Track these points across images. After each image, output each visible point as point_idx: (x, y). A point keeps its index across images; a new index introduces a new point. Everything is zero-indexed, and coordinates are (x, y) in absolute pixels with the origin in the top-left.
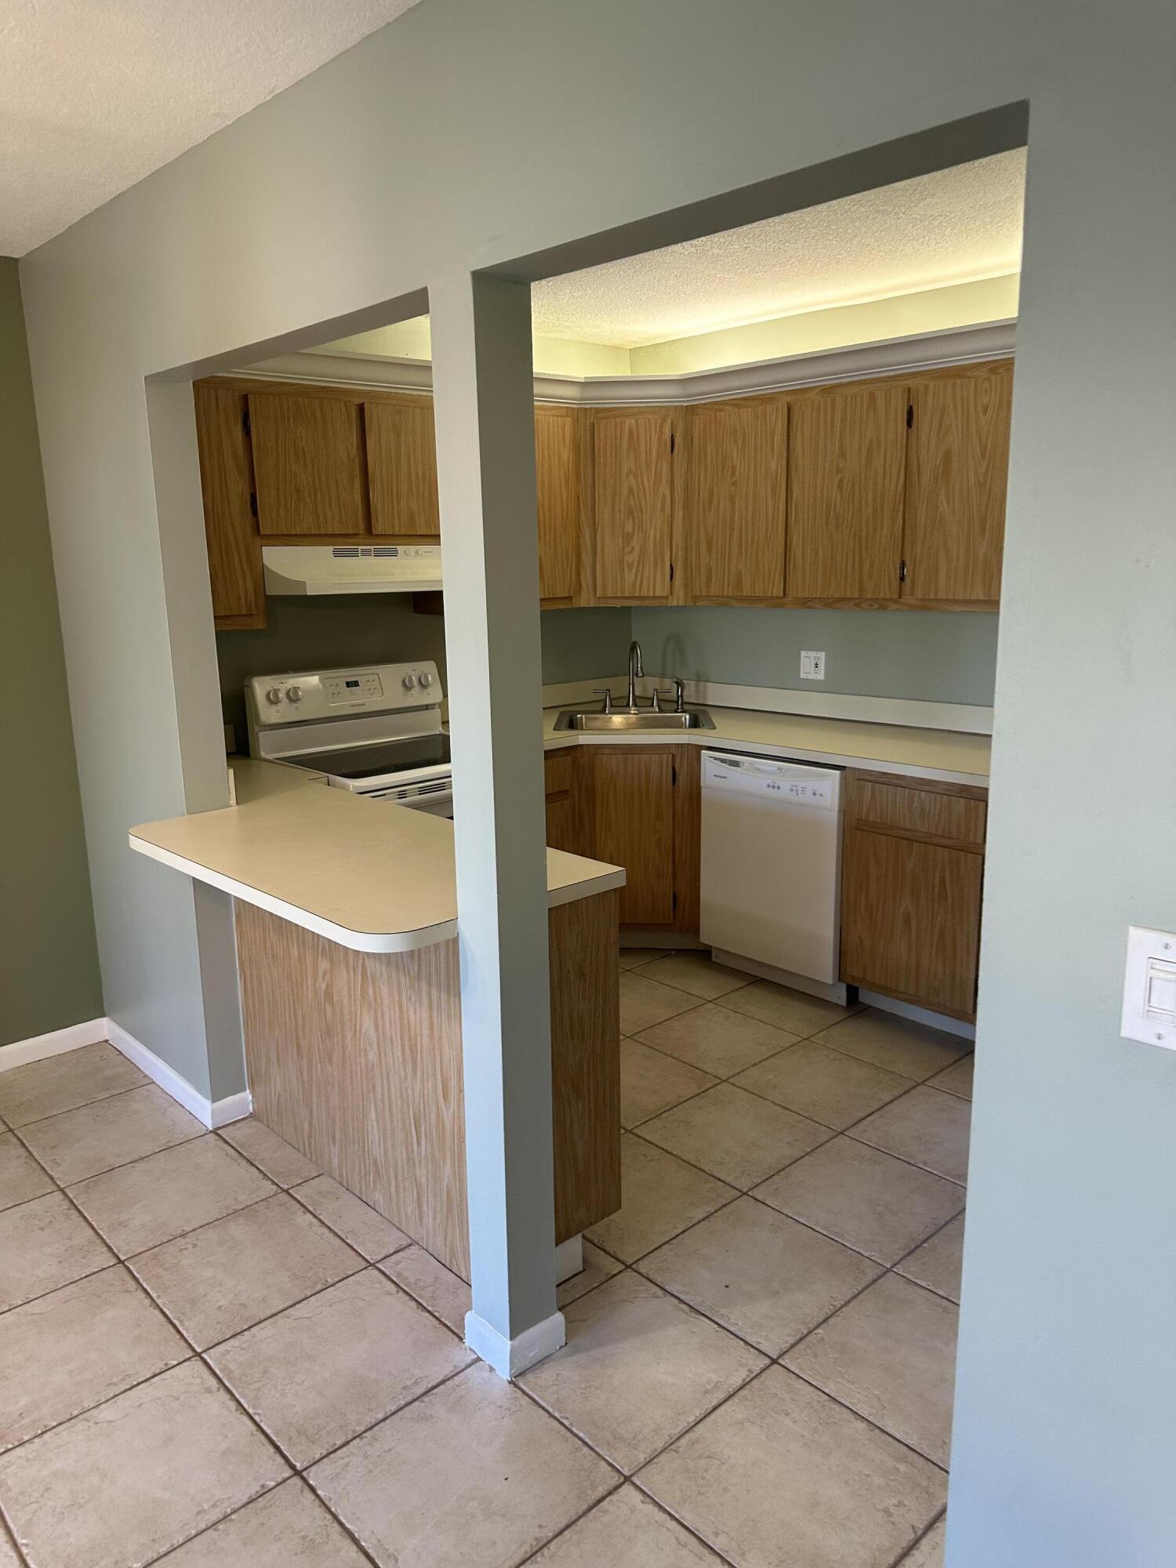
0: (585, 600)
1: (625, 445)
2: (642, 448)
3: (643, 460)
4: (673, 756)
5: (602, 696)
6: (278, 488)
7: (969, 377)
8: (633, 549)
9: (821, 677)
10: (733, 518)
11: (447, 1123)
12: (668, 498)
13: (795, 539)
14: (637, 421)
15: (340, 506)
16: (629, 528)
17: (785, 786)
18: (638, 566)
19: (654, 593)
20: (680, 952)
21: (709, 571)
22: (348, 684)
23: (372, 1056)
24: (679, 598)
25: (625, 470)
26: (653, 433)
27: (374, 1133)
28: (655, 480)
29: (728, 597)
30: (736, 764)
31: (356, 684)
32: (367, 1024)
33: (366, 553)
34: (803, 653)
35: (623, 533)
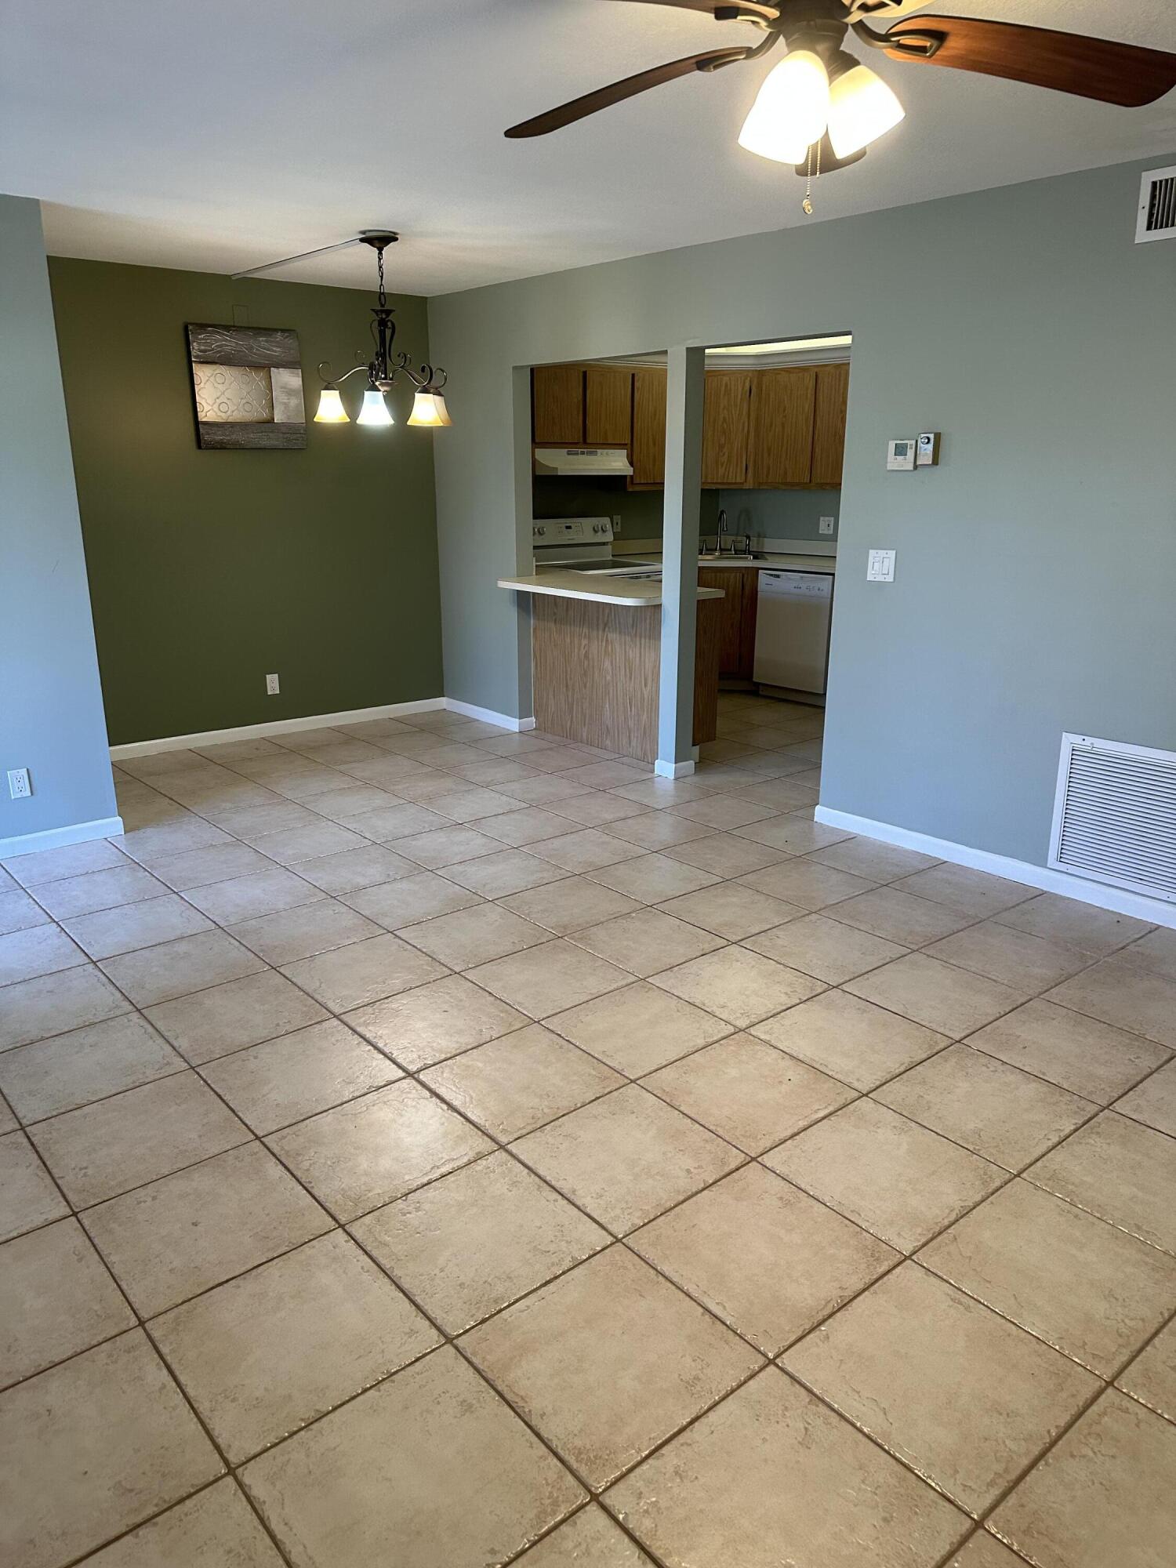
1: (722, 392)
2: (733, 394)
3: (732, 401)
4: (743, 576)
8: (724, 454)
9: (831, 532)
10: (783, 435)
11: (646, 696)
12: (746, 424)
13: (817, 450)
14: (730, 379)
15: (573, 427)
16: (723, 441)
17: (804, 586)
18: (727, 464)
19: (736, 481)
20: (742, 692)
21: (769, 469)
22: (566, 527)
23: (609, 678)
24: (749, 485)
25: (722, 406)
26: (739, 386)
27: (607, 713)
28: (739, 412)
29: (779, 483)
30: (778, 576)
31: (570, 527)
32: (607, 664)
33: (583, 453)
34: (820, 518)
35: (719, 444)
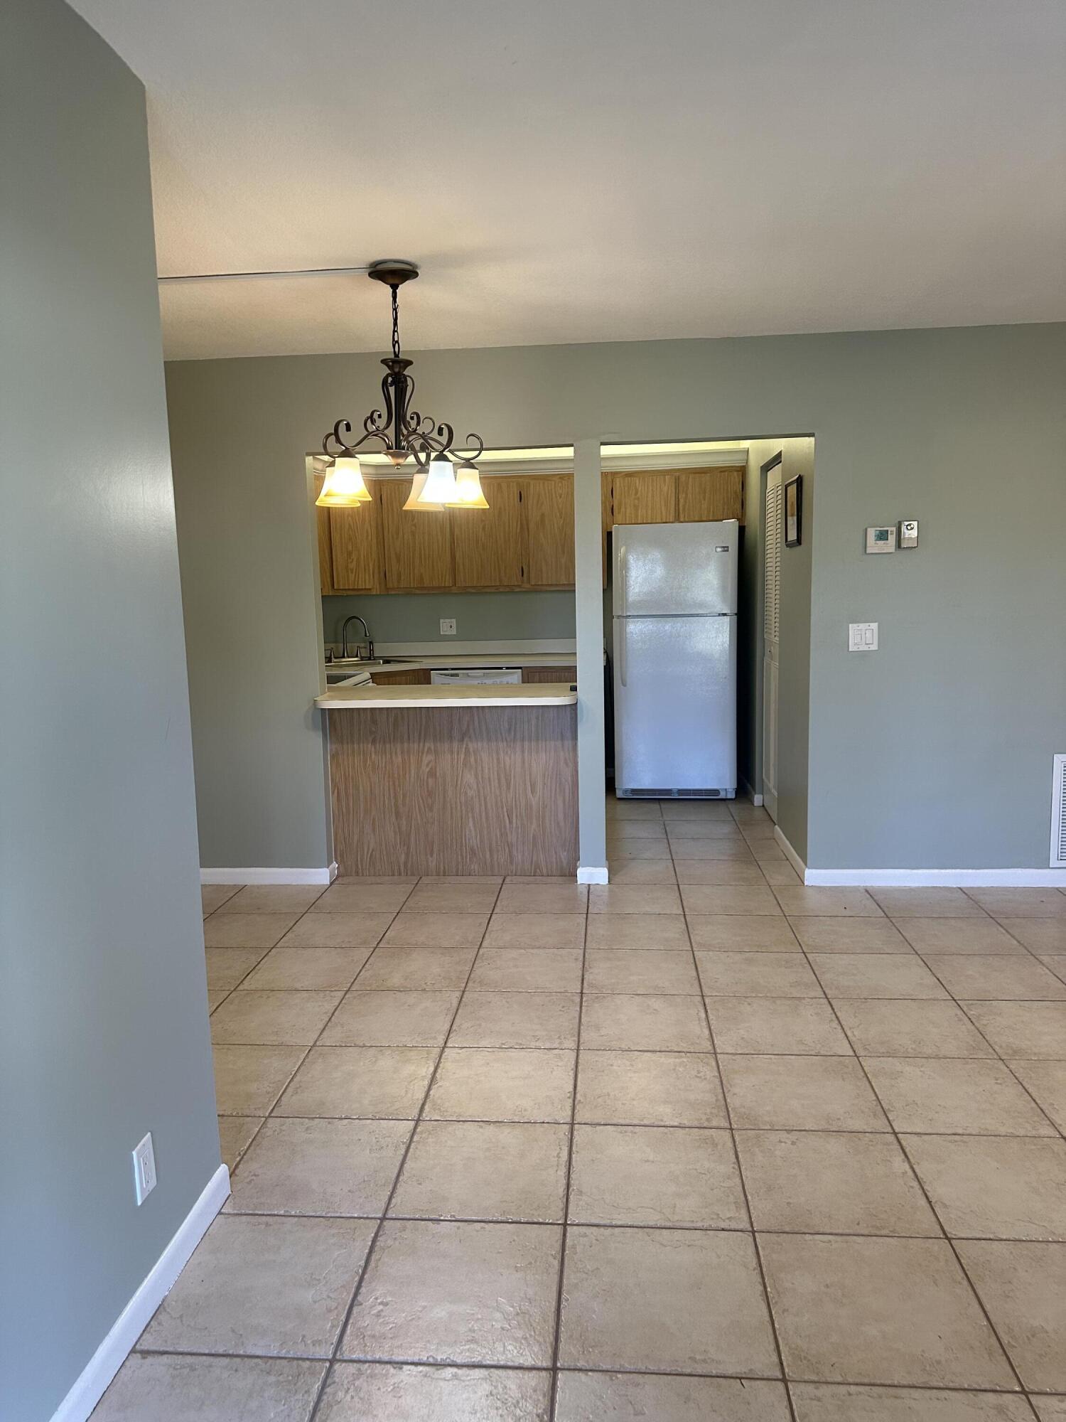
7: (551, 480)
9: (454, 632)
18: (356, 570)
19: (364, 587)
23: (471, 793)
24: (377, 591)
29: (413, 588)
30: (457, 675)
32: (468, 778)
34: (442, 621)
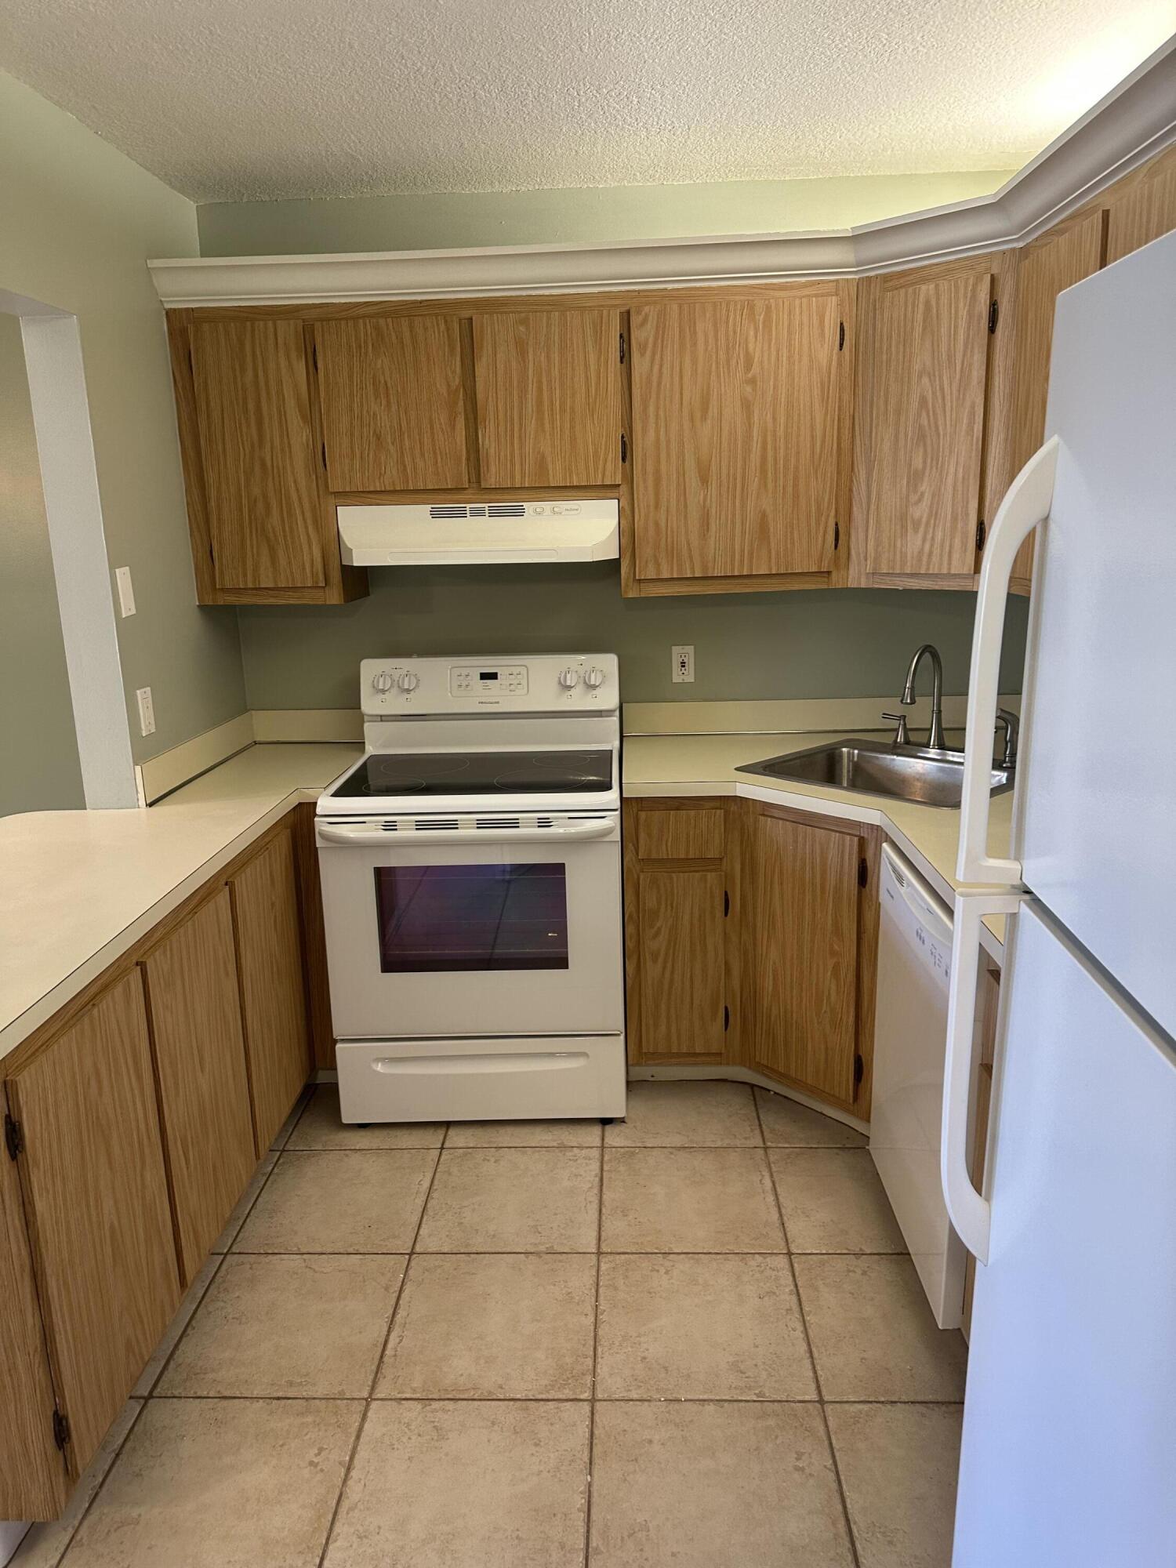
0: (856, 577)
1: (918, 329)
2: (944, 330)
3: (944, 349)
5: (894, 724)
6: (352, 435)
8: (922, 494)
14: (937, 286)
15: (435, 453)
18: (928, 523)
19: (949, 569)
22: (485, 676)
25: (917, 367)
26: (961, 305)
28: (960, 380)
31: (493, 676)
35: (909, 472)
